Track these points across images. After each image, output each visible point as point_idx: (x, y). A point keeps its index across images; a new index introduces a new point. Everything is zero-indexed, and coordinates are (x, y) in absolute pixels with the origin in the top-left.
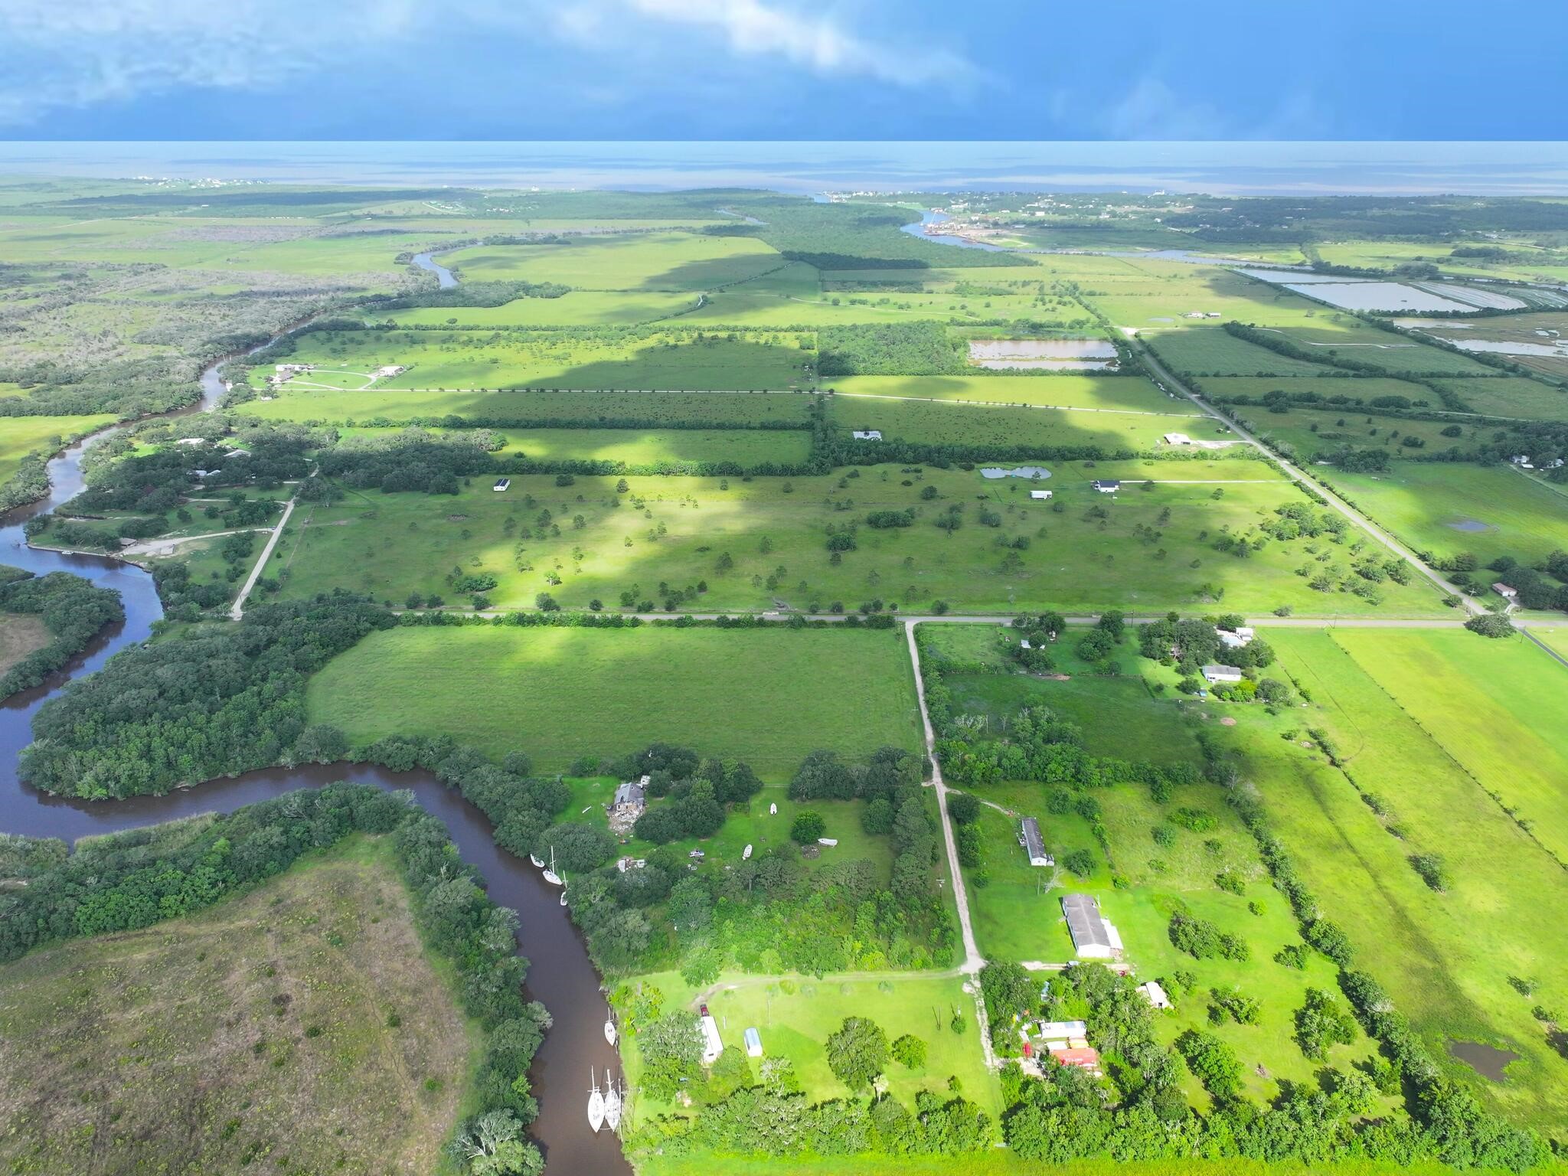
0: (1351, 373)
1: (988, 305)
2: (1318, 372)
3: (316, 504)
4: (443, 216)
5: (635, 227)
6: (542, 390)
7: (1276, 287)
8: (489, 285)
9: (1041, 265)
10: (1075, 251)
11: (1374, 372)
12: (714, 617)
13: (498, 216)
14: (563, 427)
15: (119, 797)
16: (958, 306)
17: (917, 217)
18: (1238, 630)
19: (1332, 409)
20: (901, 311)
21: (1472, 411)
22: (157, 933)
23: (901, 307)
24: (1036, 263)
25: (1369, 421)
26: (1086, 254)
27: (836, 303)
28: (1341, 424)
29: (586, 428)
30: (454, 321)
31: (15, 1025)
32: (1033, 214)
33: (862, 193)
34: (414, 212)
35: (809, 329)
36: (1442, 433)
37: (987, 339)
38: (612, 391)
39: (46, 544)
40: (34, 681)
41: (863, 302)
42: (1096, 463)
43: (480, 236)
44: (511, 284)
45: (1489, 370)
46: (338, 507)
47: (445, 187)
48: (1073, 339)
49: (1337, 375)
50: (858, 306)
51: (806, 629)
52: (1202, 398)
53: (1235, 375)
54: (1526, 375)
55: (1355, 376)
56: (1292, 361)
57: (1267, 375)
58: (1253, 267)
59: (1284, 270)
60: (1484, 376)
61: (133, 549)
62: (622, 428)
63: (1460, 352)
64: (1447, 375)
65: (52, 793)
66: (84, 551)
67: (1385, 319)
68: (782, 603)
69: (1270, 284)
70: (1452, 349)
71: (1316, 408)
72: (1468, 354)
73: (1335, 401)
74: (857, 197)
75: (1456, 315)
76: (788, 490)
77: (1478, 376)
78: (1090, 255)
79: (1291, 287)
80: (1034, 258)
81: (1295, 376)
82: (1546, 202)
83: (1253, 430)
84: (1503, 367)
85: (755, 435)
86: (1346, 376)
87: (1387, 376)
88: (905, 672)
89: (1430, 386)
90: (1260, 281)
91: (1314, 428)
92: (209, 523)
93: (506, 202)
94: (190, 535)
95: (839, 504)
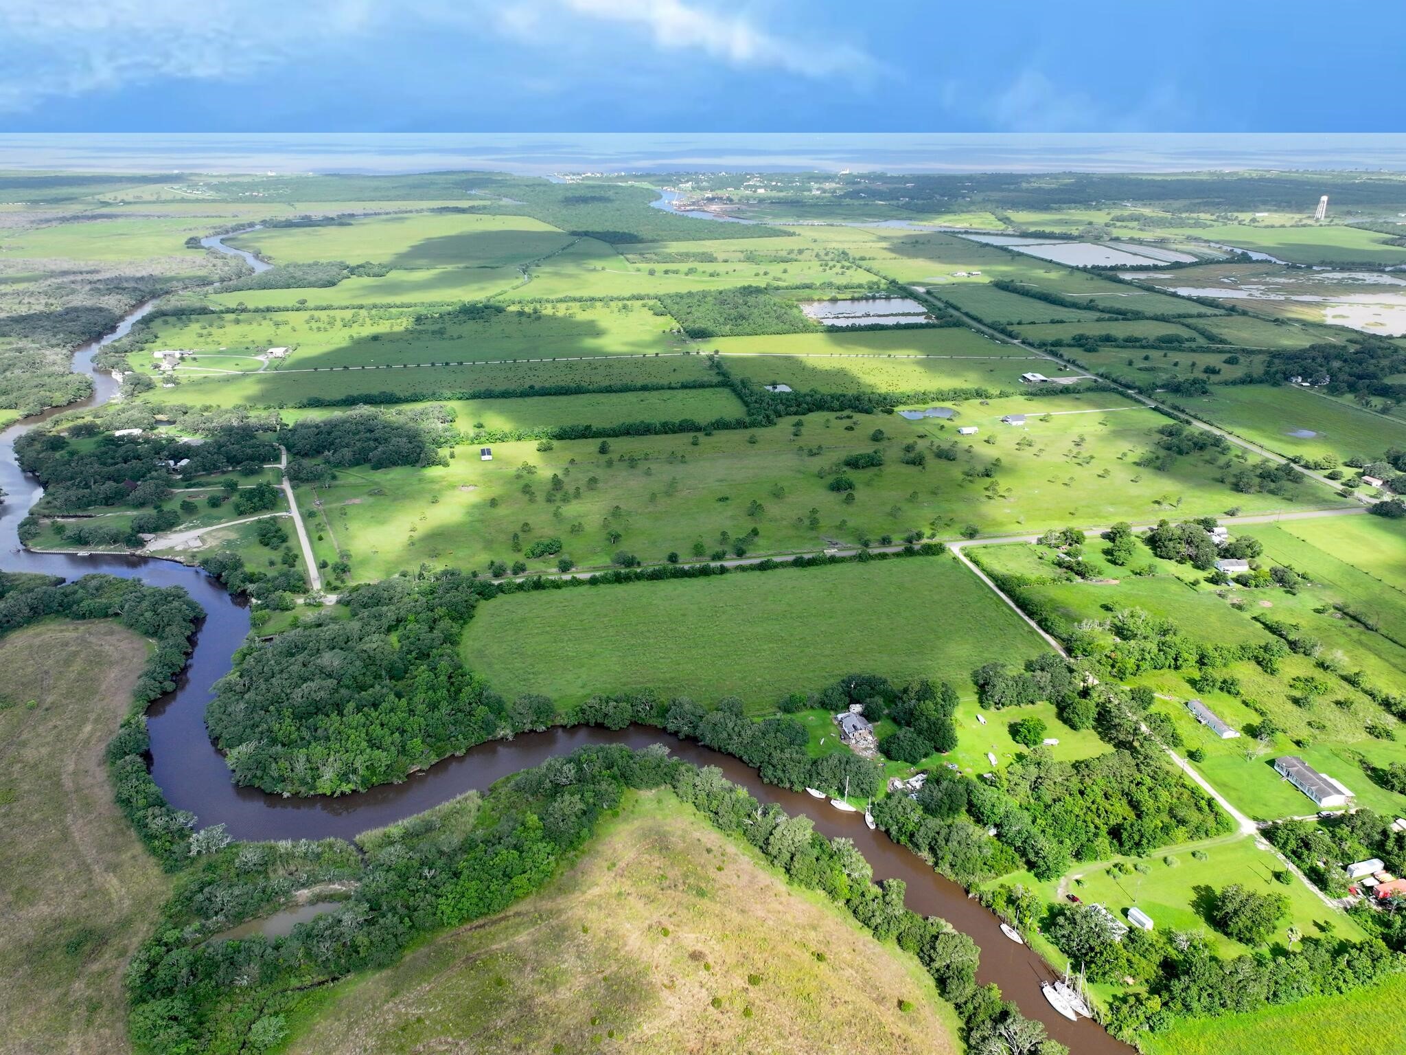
0: (1120, 317)
1: (785, 271)
2: (1095, 318)
3: (317, 484)
4: (197, 201)
5: (403, 208)
6: (447, 364)
7: (1004, 249)
8: (309, 266)
9: (799, 235)
10: (816, 222)
11: (1138, 316)
12: (791, 558)
13: (252, 200)
14: (498, 397)
15: (361, 789)
16: (762, 273)
17: (658, 197)
18: (1216, 529)
19: (1128, 347)
20: (712, 278)
21: (1230, 344)
22: (517, 914)
23: (712, 275)
24: (793, 234)
25: (1165, 355)
26: (828, 225)
27: (652, 273)
28: (1146, 358)
29: (521, 396)
30: (303, 302)
31: (456, 1025)
32: (755, 192)
33: (589, 174)
34: (164, 197)
35: (649, 297)
36: (1224, 362)
37: (810, 300)
38: (515, 361)
39: (52, 547)
40: (169, 686)
41: (676, 272)
42: (988, 401)
43: (257, 218)
44: (331, 264)
45: (1217, 311)
46: (336, 486)
47: (176, 172)
48: (880, 298)
49: (1109, 320)
50: (671, 275)
51: (873, 562)
52: (1023, 342)
53: (1033, 323)
54: (1245, 313)
55: (1123, 319)
56: (1066, 309)
57: (1058, 322)
58: (971, 233)
59: (997, 235)
60: (1216, 315)
61: (155, 544)
62: (555, 394)
63: (1183, 297)
64: (1191, 316)
65: (286, 795)
66: (101, 550)
67: (1111, 273)
68: (835, 541)
69: (996, 247)
70: (1174, 295)
71: (1118, 346)
72: (1189, 299)
73: (1128, 340)
74: (588, 178)
75: (1156, 268)
76: (752, 441)
77: (1211, 316)
78: (832, 225)
79: (1016, 249)
80: (791, 229)
81: (1079, 321)
82: (1144, 178)
83: (1087, 367)
84: (1224, 308)
85: (681, 394)
86: (1117, 320)
87: (1147, 319)
88: (987, 590)
89: (1183, 324)
90: (987, 245)
91: (1130, 363)
92: (215, 511)
93: (252, 186)
94: (205, 525)
95: (811, 451)
